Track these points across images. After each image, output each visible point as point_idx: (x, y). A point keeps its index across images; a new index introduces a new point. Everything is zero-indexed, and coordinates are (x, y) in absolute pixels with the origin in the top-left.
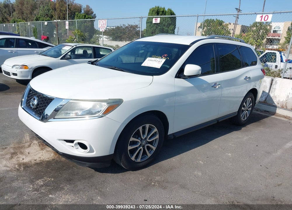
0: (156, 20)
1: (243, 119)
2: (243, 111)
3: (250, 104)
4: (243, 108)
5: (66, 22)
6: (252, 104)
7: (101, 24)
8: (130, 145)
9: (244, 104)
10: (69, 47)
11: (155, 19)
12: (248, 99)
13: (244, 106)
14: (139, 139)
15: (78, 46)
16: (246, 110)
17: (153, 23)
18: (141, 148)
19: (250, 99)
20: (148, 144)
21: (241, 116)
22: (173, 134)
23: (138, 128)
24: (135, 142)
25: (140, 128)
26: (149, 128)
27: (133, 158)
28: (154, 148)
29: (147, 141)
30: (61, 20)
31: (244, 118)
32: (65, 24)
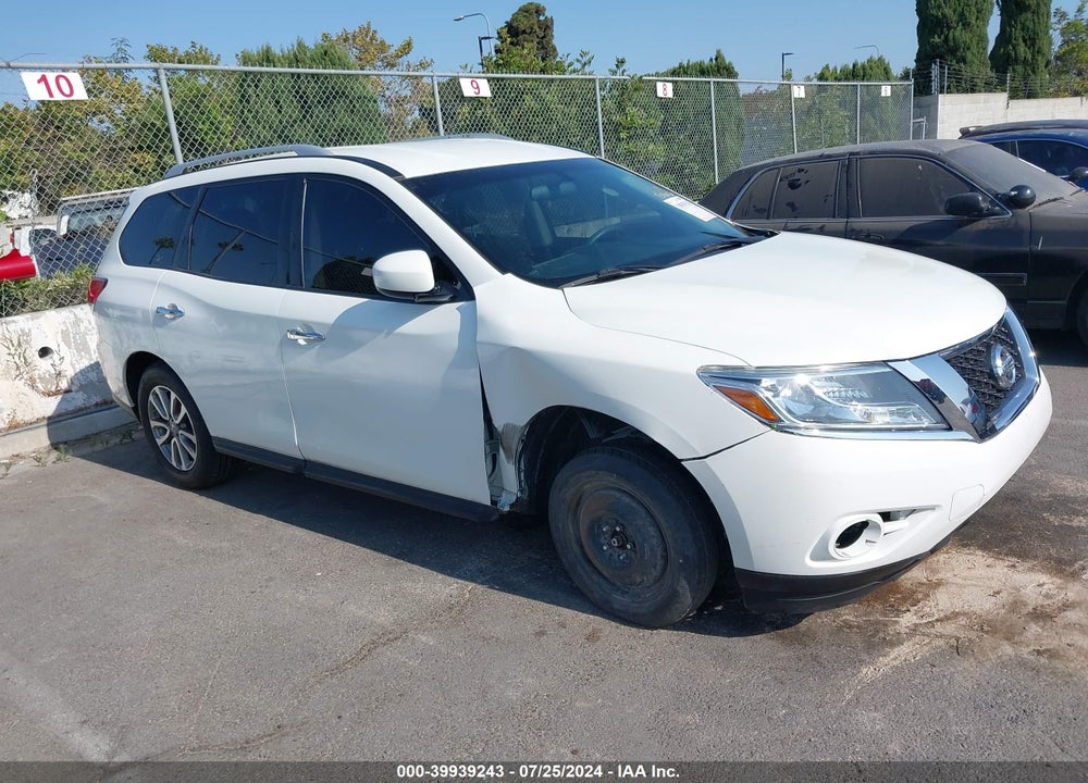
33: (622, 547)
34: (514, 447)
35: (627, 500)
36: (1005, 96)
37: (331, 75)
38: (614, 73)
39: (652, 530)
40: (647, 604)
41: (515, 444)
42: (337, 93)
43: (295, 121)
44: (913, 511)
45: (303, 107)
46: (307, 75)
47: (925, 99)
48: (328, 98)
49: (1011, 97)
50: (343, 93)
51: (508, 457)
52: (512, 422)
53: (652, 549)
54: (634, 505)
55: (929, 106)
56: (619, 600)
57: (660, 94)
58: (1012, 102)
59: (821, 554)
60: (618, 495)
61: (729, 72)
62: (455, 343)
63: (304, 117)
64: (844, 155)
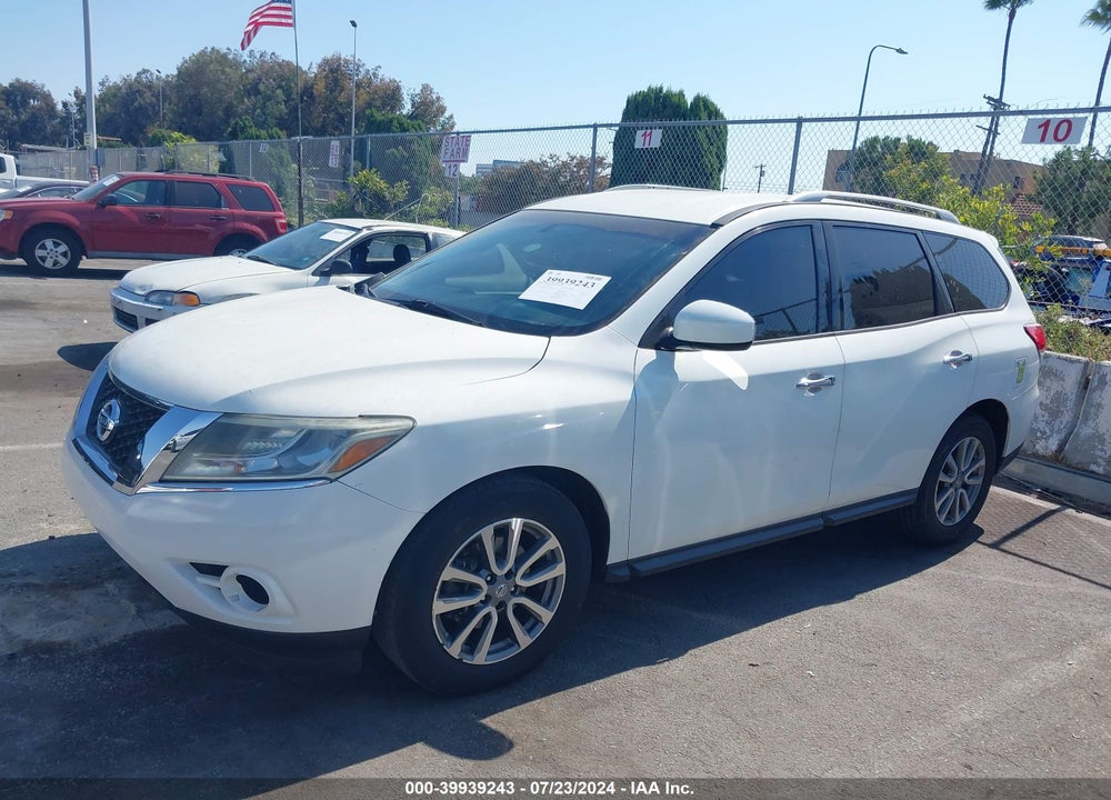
0: (648, 138)
1: (947, 519)
2: (943, 488)
3: (975, 461)
4: (942, 478)
5: (333, 143)
6: (984, 460)
7: (449, 152)
8: (440, 596)
9: (950, 459)
10: (346, 231)
11: (645, 134)
12: (968, 440)
13: (948, 471)
14: (481, 576)
15: (376, 229)
16: (959, 483)
17: (636, 147)
18: (491, 609)
19: (977, 442)
20: (519, 595)
21: (937, 507)
22: (629, 564)
23: (478, 533)
24: (467, 587)
25: (487, 533)
26: (524, 534)
27: (455, 649)
28: (547, 616)
29: (516, 586)
30: (314, 136)
31: (951, 514)
32: (326, 150)
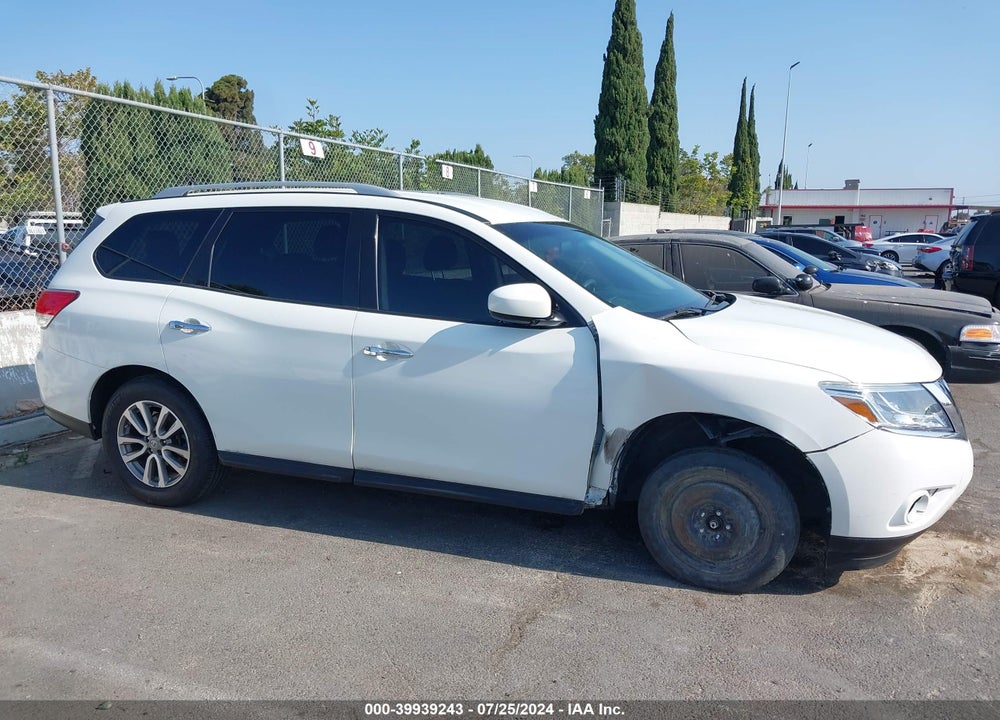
33: (721, 528)
34: (617, 450)
35: (730, 490)
36: (658, 208)
37: (192, 118)
38: (410, 152)
39: (753, 513)
40: (739, 574)
41: (618, 447)
42: (196, 136)
43: (151, 156)
44: (937, 490)
45: (159, 143)
46: (171, 114)
47: (611, 205)
48: (188, 139)
49: (661, 210)
50: (201, 136)
51: (607, 458)
52: (621, 427)
53: (751, 529)
54: (737, 493)
55: (614, 210)
56: (708, 574)
57: (444, 175)
58: (663, 214)
59: (899, 521)
60: (720, 486)
61: (488, 163)
62: (570, 361)
63: (160, 153)
64: (666, 240)
